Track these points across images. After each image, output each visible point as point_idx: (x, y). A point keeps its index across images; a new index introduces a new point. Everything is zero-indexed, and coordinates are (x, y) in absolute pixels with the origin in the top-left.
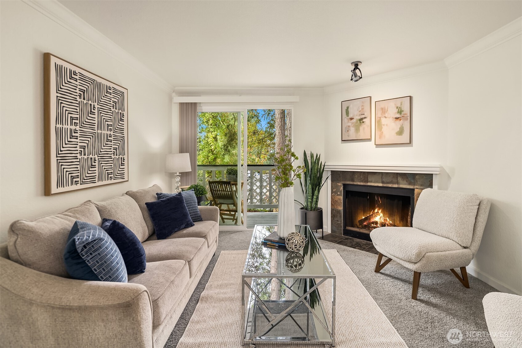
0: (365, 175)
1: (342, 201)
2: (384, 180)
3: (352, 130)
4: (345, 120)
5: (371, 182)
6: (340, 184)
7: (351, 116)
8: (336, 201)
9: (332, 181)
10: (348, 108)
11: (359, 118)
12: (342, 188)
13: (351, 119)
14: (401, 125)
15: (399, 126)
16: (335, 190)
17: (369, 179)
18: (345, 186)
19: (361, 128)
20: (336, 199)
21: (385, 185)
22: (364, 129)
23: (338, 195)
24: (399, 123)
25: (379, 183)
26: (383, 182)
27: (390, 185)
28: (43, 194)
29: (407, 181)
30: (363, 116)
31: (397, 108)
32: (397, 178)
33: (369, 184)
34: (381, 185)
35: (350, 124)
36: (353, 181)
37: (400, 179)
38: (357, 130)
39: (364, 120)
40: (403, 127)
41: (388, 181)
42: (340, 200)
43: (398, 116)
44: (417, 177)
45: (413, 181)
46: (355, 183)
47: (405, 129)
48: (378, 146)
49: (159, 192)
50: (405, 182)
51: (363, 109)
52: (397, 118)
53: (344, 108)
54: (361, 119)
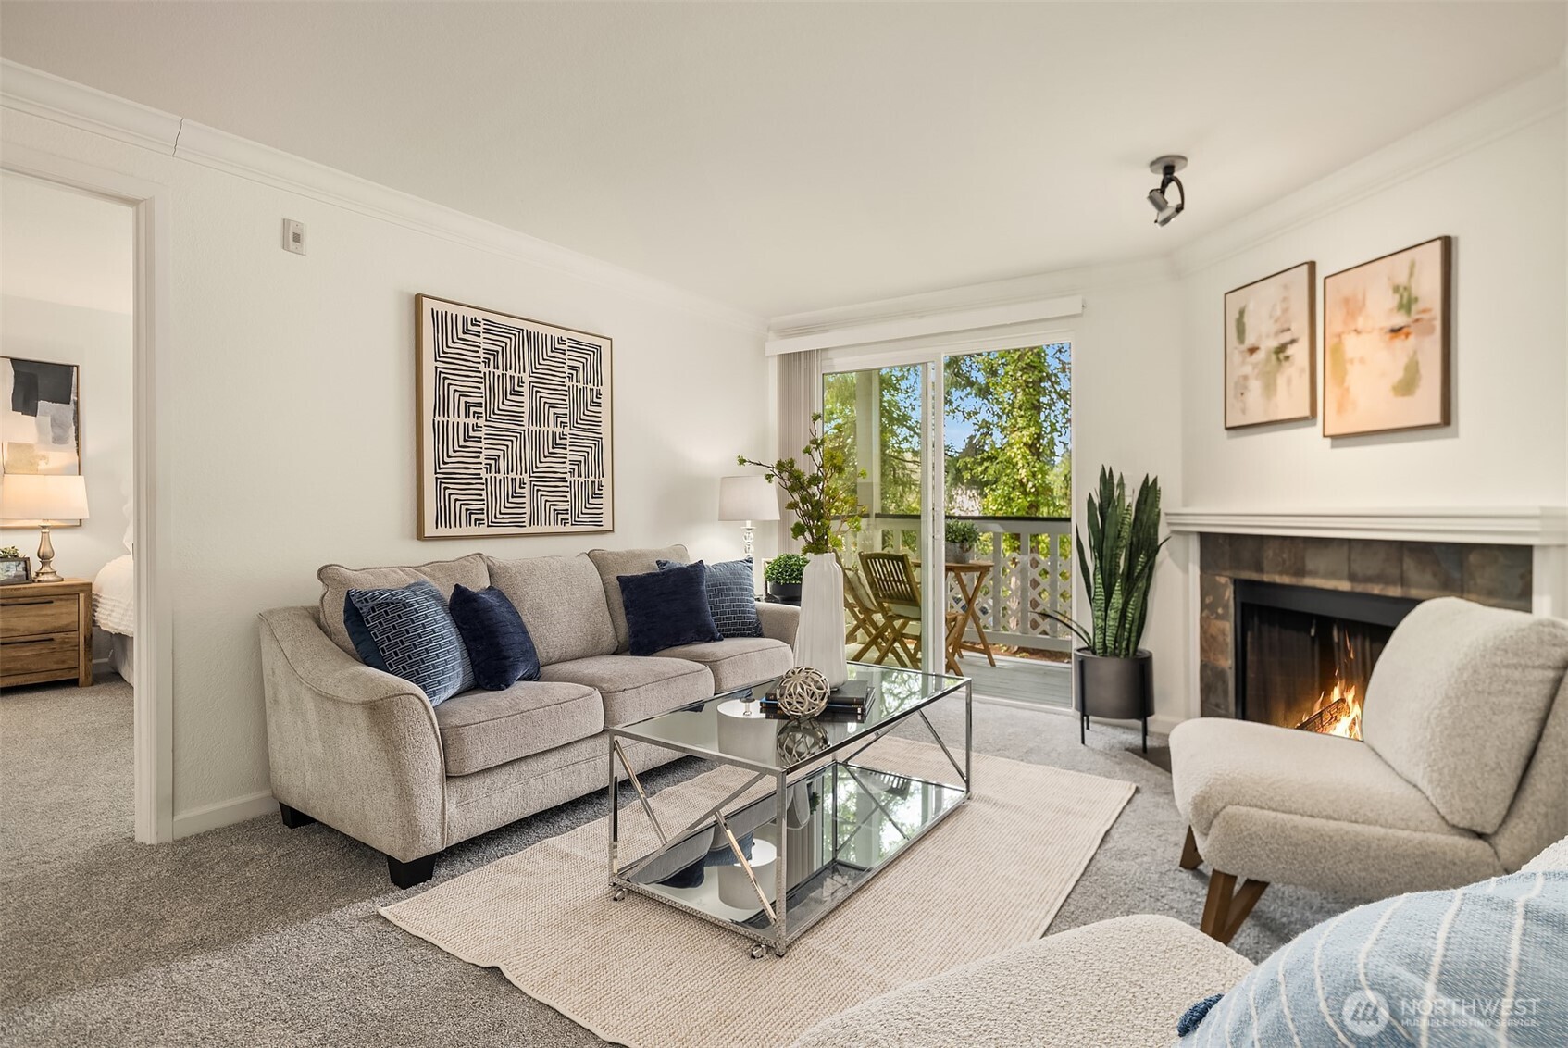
0: (1299, 548)
1: (1230, 639)
2: (1357, 568)
3: (1255, 386)
4: (1235, 357)
5: (1314, 574)
6: (1222, 580)
7: (1250, 340)
8: (1212, 636)
9: (1202, 569)
10: (1242, 313)
11: (1274, 343)
12: (1229, 594)
13: (1253, 350)
14: (1411, 353)
15: (1404, 360)
16: (1211, 598)
17: (1310, 565)
18: (1240, 585)
19: (1282, 380)
20: (1213, 631)
21: (1360, 588)
22: (1289, 381)
23: (1219, 617)
24: (1403, 347)
25: (1340, 578)
26: (1352, 578)
27: (1376, 590)
28: (415, 537)
29: (1435, 575)
30: (1286, 337)
31: (1396, 289)
32: (1401, 561)
33: (1310, 582)
34: (1345, 586)
35: (1248, 369)
36: (1260, 569)
37: (1410, 565)
38: (1269, 388)
39: (1290, 351)
40: (1417, 363)
41: (1370, 572)
42: (1224, 634)
43: (1400, 320)
44: (1473, 558)
45: (1456, 575)
46: (1266, 578)
47: (1422, 371)
48: (1339, 439)
49: (662, 560)
50: (1428, 577)
51: (1285, 311)
52: (1395, 331)
53: (1232, 316)
54: (1281, 349)
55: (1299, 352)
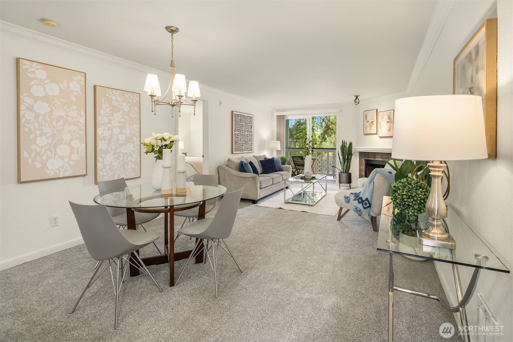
0: (374, 154)
1: (364, 169)
3: (368, 128)
4: (365, 122)
5: (377, 158)
6: (363, 160)
7: (368, 120)
9: (359, 158)
10: (366, 115)
11: (371, 121)
12: (364, 162)
13: (368, 122)
15: (389, 127)
16: (361, 163)
17: (376, 156)
18: (366, 160)
19: (372, 127)
20: (361, 168)
22: (373, 127)
23: (362, 166)
24: (389, 124)
25: (380, 158)
26: (382, 158)
28: (232, 153)
30: (373, 120)
31: (388, 116)
33: (376, 159)
34: (381, 160)
35: (367, 125)
36: (369, 157)
38: (371, 128)
39: (374, 123)
43: (388, 120)
46: (370, 159)
47: (391, 128)
48: (381, 137)
49: (265, 157)
51: (373, 116)
52: (388, 122)
53: (365, 115)
54: (372, 122)
55: (375, 123)
